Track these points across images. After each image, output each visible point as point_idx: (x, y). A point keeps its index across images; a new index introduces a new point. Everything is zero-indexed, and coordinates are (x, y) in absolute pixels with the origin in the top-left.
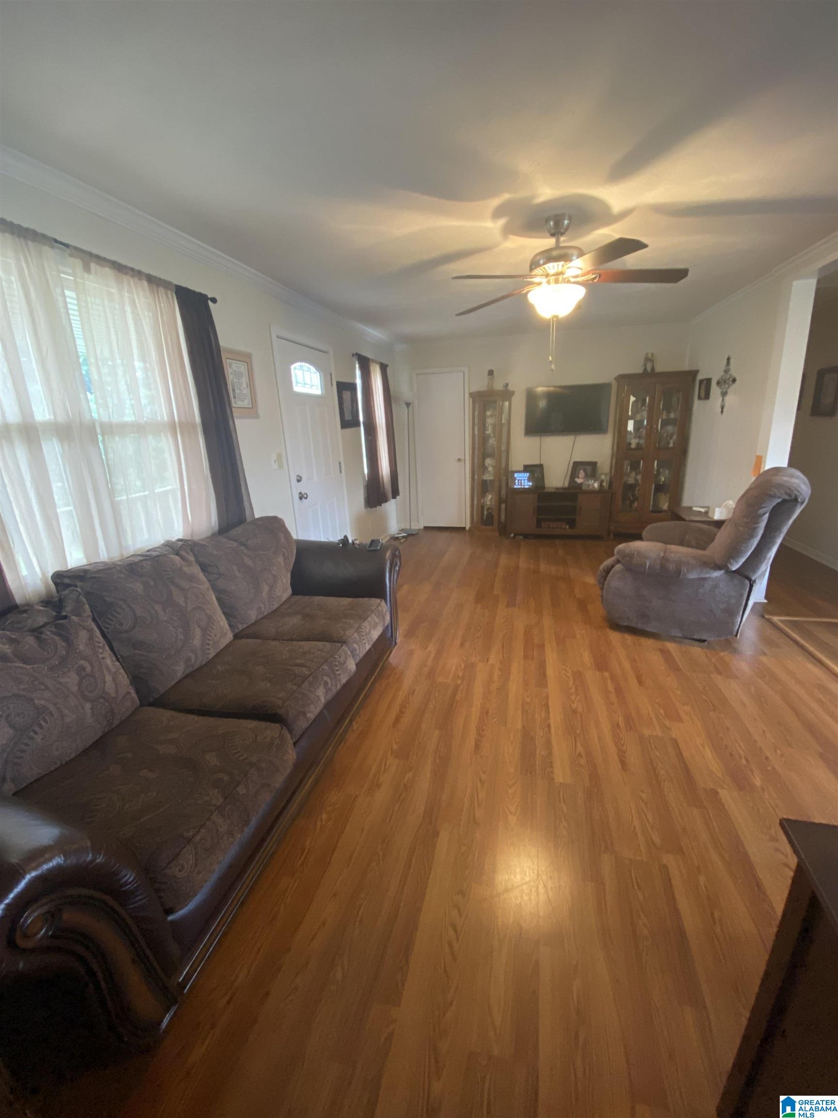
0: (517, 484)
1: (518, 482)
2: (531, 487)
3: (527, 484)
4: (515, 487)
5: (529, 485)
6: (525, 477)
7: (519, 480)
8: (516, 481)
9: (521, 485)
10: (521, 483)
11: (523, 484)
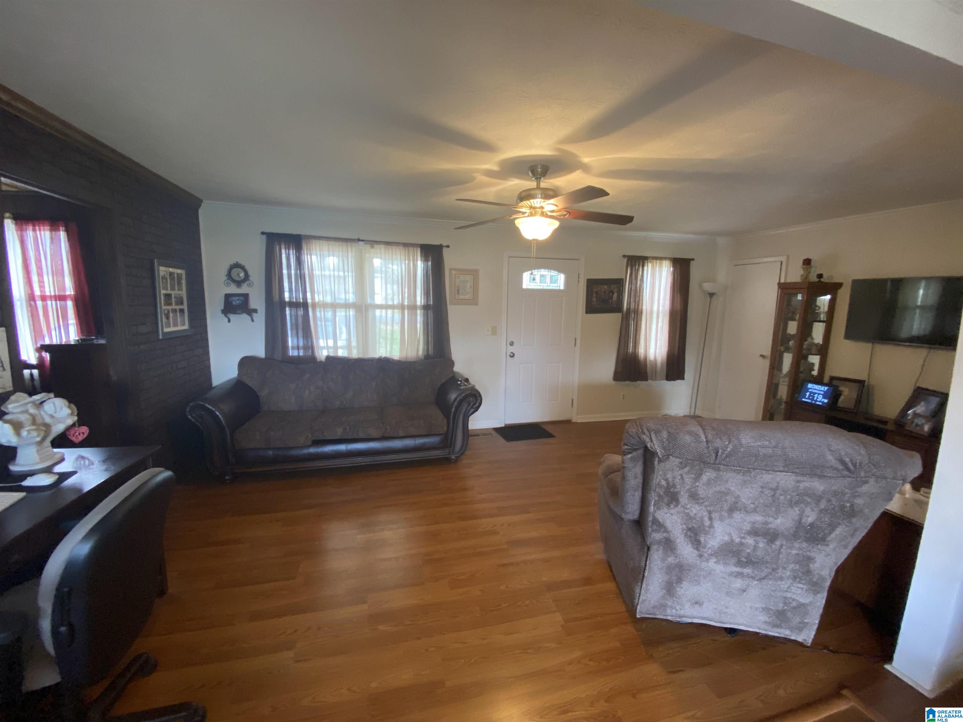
0: (807, 397)
1: (810, 395)
2: (825, 405)
3: (821, 400)
4: (803, 400)
5: (823, 402)
6: (822, 391)
7: (811, 393)
8: (808, 394)
9: (813, 399)
10: (814, 397)
11: (815, 399)
